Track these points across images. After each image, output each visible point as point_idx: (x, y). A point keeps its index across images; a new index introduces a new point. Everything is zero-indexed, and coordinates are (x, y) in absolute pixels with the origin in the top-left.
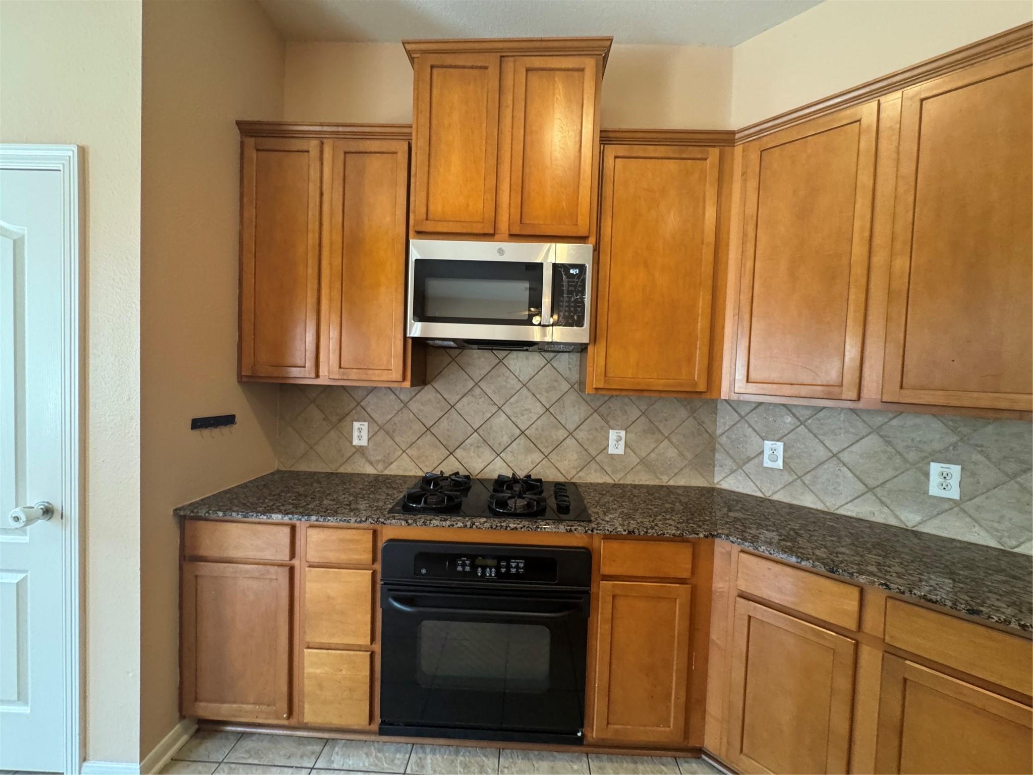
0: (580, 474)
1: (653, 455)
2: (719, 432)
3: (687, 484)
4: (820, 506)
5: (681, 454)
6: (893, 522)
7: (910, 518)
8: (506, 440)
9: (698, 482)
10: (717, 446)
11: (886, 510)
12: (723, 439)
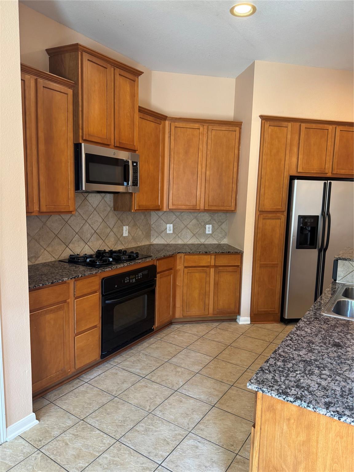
0: (115, 247)
1: (135, 235)
2: (152, 223)
3: (144, 244)
4: (183, 243)
5: (143, 233)
6: (199, 243)
7: (203, 241)
8: (89, 236)
9: (147, 243)
10: (152, 229)
11: (198, 240)
12: (153, 226)
